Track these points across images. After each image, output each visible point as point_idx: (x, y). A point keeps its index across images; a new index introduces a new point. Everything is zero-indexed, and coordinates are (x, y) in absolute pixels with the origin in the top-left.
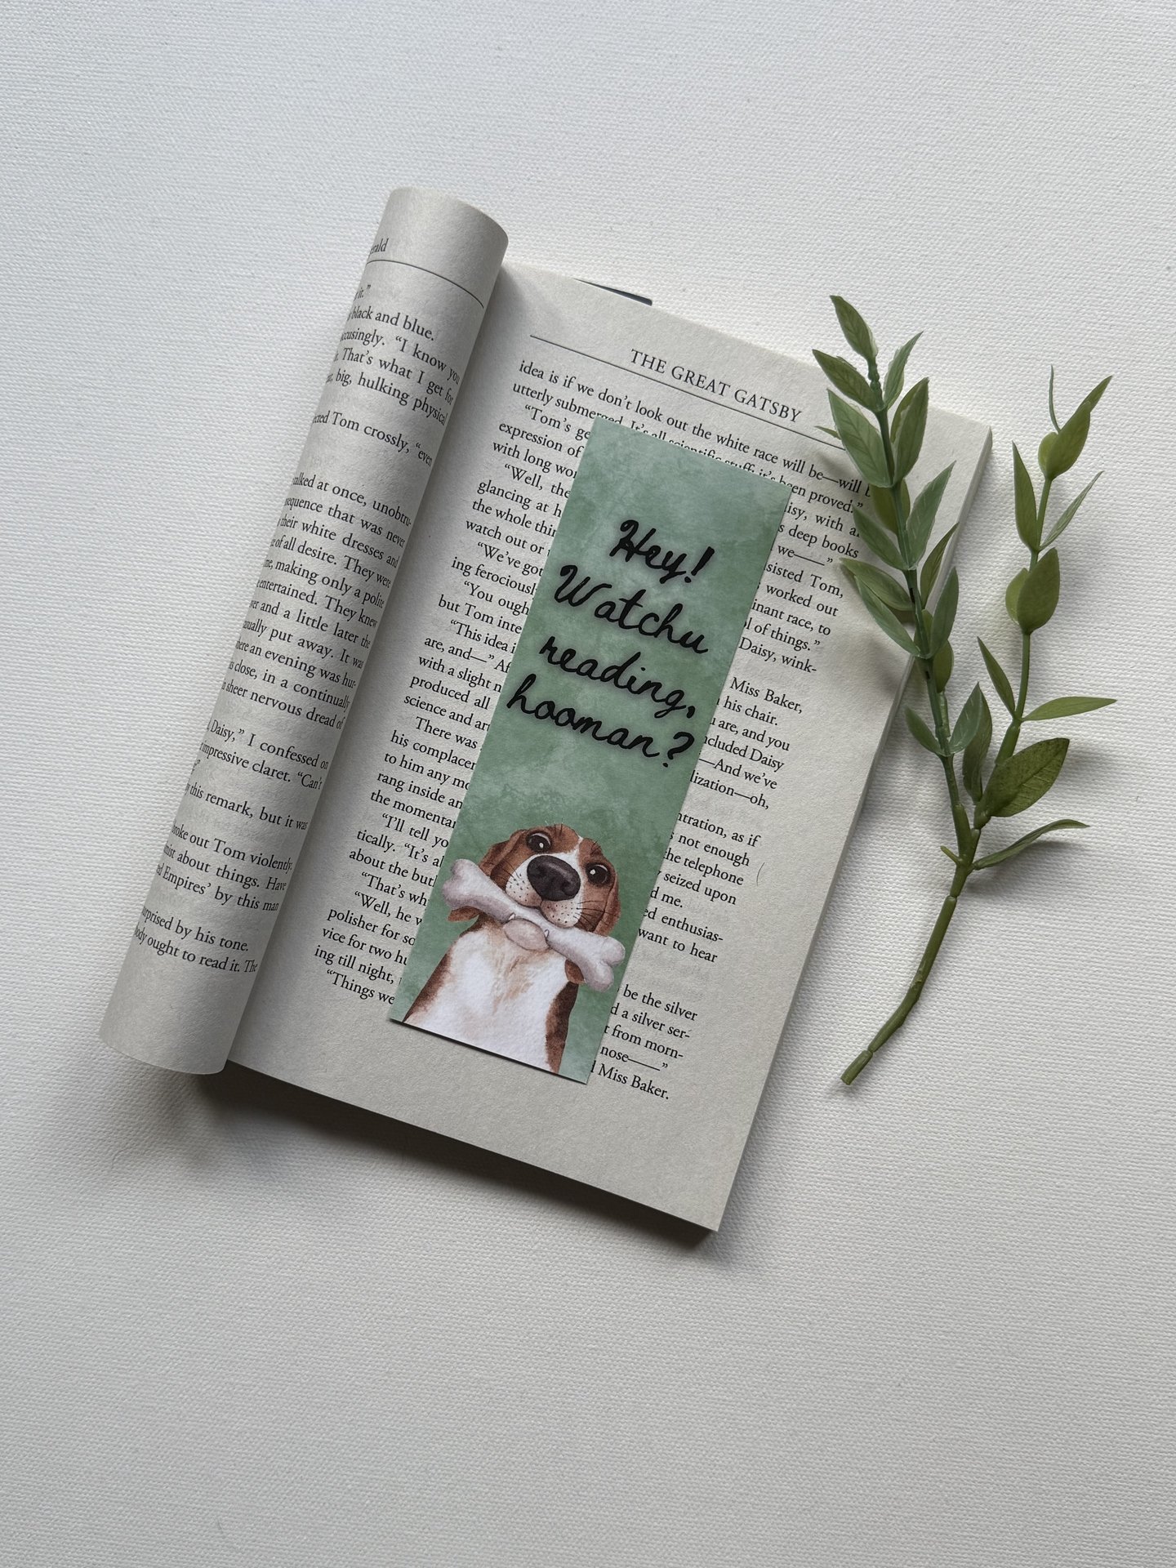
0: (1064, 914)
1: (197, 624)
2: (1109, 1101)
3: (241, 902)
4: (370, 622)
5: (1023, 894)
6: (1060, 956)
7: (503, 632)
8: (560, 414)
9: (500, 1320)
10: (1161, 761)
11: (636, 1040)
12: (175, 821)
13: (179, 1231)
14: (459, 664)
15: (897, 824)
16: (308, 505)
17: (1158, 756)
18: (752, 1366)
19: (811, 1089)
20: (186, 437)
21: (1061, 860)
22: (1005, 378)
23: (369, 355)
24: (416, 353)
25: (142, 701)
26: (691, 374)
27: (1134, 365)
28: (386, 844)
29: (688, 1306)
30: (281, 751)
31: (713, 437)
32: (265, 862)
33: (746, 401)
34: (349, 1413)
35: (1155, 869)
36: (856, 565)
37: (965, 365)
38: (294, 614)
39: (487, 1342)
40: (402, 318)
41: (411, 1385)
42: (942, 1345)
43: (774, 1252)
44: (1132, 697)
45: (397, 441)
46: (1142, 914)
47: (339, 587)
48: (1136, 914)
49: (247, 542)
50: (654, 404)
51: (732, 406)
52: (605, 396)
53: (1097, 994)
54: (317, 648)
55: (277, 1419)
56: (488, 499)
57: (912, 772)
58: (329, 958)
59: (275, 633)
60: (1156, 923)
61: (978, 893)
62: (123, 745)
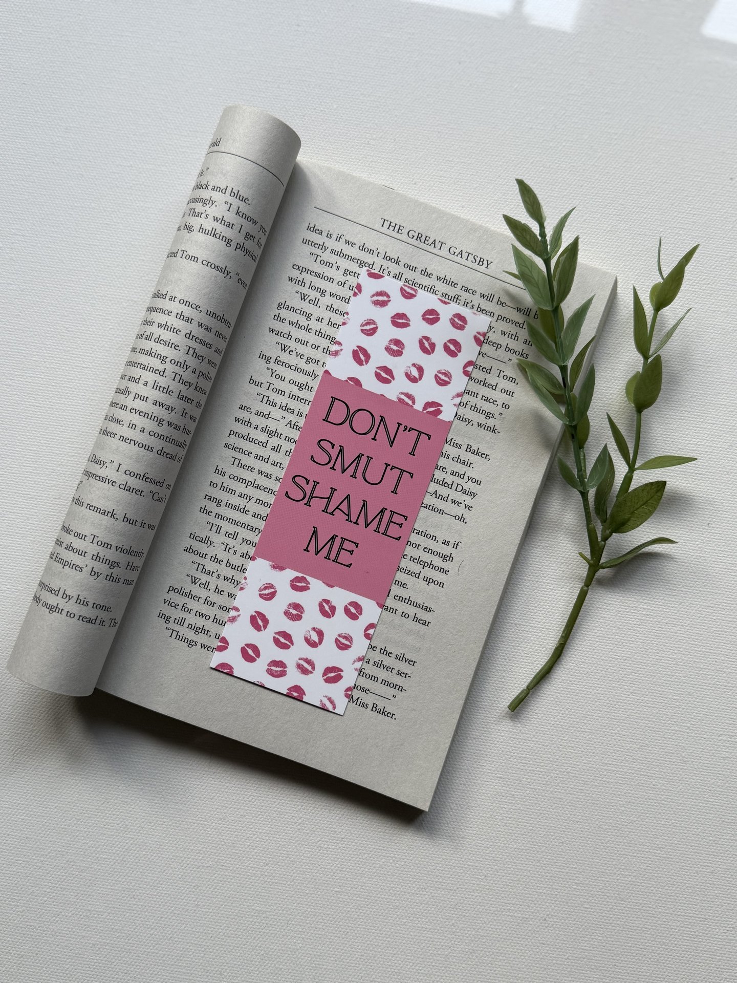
0: (660, 600)
1: (85, 393)
2: (689, 728)
3: (108, 578)
4: (203, 391)
5: (632, 586)
6: (656, 629)
7: (292, 402)
8: (333, 259)
9: (274, 870)
10: (724, 500)
11: (375, 678)
12: (64, 522)
13: (57, 804)
14: (261, 422)
15: (550, 538)
16: (162, 311)
17: (723, 497)
18: (445, 905)
19: (489, 715)
20: (83, 269)
21: (657, 565)
22: (624, 246)
23: (206, 213)
24: (238, 213)
25: (45, 443)
26: (420, 236)
27: (709, 241)
28: (209, 542)
29: (403, 863)
30: (139, 476)
31: (434, 277)
32: (125, 551)
33: (456, 254)
34: (169, 932)
35: (720, 572)
36: (528, 364)
37: (598, 238)
38: (151, 384)
39: (265, 885)
40: (229, 190)
41: (212, 914)
42: (574, 893)
43: (462, 827)
44: (705, 458)
45: (224, 271)
46: (711, 602)
47: (182, 366)
48: (707, 601)
49: (120, 339)
50: (396, 254)
51: (448, 257)
52: (363, 248)
53: (681, 655)
54: (165, 407)
55: (119, 936)
56: (284, 313)
57: (560, 503)
58: (167, 619)
59: (137, 395)
60: (721, 608)
61: (602, 585)
62: (31, 472)
